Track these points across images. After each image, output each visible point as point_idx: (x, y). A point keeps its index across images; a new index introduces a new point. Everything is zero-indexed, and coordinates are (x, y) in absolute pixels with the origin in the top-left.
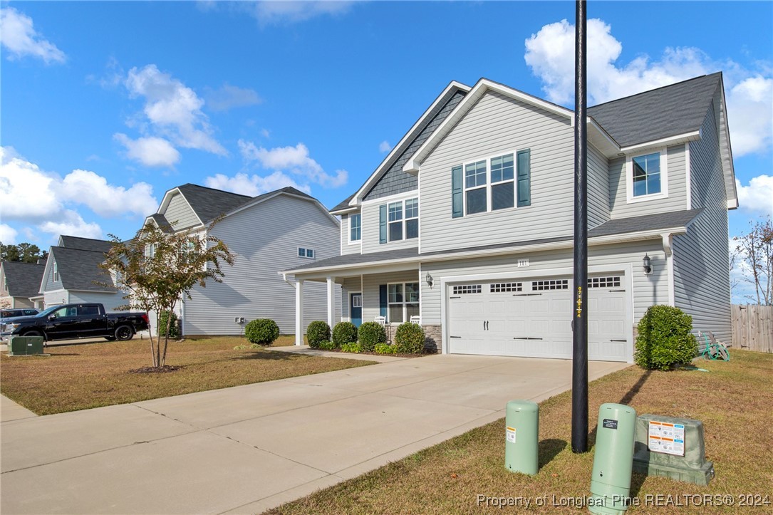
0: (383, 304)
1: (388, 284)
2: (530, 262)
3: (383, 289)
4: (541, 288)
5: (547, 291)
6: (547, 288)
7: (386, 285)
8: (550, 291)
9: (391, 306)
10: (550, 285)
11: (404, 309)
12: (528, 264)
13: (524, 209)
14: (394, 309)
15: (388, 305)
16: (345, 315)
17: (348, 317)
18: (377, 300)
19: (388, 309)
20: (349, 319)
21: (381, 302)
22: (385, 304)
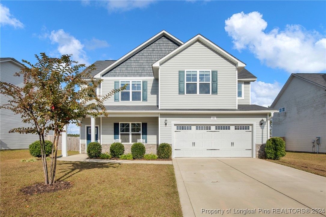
0: (116, 133)
1: (120, 123)
2: (217, 118)
3: (116, 125)
4: (219, 129)
5: (221, 130)
6: (222, 129)
7: (119, 123)
8: (223, 130)
9: (121, 134)
10: (223, 128)
11: (130, 136)
12: (216, 119)
13: (214, 96)
14: (123, 136)
15: (120, 134)
16: (82, 138)
17: (85, 139)
18: (112, 131)
19: (120, 136)
20: (86, 140)
21: (115, 132)
22: (117, 133)
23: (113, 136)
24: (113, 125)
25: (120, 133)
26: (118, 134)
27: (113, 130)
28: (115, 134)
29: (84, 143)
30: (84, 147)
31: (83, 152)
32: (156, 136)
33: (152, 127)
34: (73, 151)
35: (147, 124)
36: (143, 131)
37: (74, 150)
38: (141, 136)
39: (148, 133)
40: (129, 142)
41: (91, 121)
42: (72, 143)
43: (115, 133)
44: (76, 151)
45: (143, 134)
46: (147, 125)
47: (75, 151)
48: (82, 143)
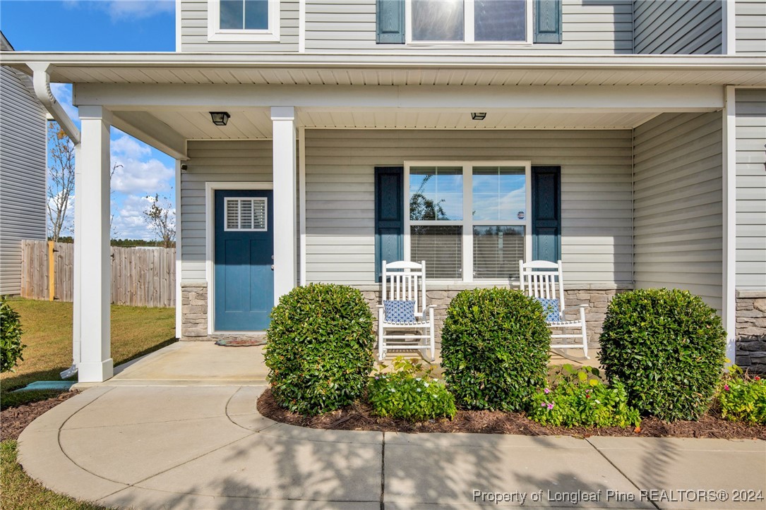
0: (387, 223)
1: (408, 165)
7: (402, 169)
9: (415, 231)
11: (468, 242)
14: (426, 240)
15: (407, 229)
16: (190, 254)
17: (204, 259)
18: (363, 211)
19: (407, 238)
20: (209, 265)
21: (379, 217)
22: (393, 224)
23: (371, 239)
24: (372, 179)
25: (408, 223)
26: (400, 231)
27: (372, 206)
28: (379, 231)
29: (200, 282)
30: (201, 302)
31: (194, 330)
32: (611, 240)
33: (586, 188)
34: (128, 304)
35: (563, 171)
36: (541, 215)
37: (131, 300)
38: (529, 239)
39: (564, 223)
40: (460, 276)
41: (271, 158)
42: (124, 272)
43: (382, 224)
44: (140, 305)
45: (536, 231)
46: (563, 179)
47: (134, 305)
48: (187, 282)
